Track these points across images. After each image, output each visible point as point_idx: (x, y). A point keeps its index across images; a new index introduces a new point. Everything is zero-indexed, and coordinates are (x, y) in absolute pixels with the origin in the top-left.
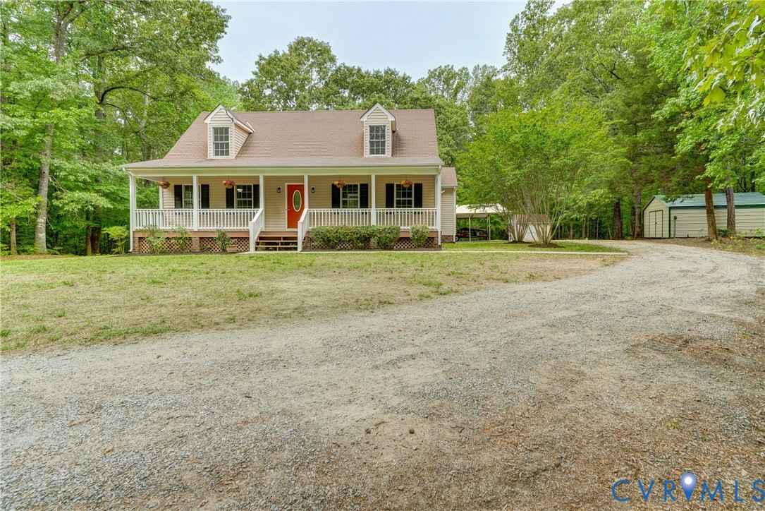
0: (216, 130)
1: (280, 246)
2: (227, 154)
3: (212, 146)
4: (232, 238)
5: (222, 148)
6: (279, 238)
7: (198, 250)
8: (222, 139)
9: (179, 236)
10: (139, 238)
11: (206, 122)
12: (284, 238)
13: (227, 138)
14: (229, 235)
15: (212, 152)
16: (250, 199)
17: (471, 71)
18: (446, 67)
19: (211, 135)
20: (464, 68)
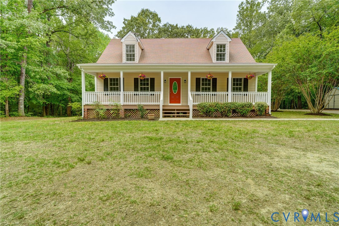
0: (127, 46)
1: (176, 115)
2: (134, 60)
3: (125, 56)
4: (148, 109)
5: (131, 57)
6: (174, 110)
7: (123, 117)
8: (130, 52)
9: (115, 108)
10: (87, 109)
11: (121, 41)
12: (177, 110)
13: (134, 51)
14: (145, 108)
15: (125, 59)
16: (148, 86)
17: (215, 30)
18: (204, 28)
19: (125, 49)
20: (212, 29)
